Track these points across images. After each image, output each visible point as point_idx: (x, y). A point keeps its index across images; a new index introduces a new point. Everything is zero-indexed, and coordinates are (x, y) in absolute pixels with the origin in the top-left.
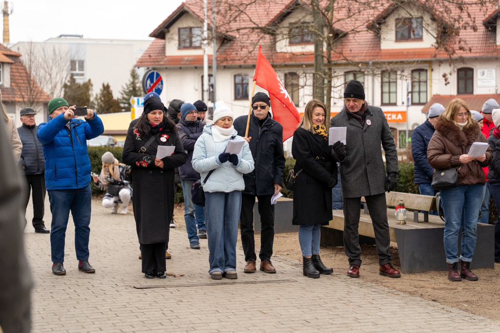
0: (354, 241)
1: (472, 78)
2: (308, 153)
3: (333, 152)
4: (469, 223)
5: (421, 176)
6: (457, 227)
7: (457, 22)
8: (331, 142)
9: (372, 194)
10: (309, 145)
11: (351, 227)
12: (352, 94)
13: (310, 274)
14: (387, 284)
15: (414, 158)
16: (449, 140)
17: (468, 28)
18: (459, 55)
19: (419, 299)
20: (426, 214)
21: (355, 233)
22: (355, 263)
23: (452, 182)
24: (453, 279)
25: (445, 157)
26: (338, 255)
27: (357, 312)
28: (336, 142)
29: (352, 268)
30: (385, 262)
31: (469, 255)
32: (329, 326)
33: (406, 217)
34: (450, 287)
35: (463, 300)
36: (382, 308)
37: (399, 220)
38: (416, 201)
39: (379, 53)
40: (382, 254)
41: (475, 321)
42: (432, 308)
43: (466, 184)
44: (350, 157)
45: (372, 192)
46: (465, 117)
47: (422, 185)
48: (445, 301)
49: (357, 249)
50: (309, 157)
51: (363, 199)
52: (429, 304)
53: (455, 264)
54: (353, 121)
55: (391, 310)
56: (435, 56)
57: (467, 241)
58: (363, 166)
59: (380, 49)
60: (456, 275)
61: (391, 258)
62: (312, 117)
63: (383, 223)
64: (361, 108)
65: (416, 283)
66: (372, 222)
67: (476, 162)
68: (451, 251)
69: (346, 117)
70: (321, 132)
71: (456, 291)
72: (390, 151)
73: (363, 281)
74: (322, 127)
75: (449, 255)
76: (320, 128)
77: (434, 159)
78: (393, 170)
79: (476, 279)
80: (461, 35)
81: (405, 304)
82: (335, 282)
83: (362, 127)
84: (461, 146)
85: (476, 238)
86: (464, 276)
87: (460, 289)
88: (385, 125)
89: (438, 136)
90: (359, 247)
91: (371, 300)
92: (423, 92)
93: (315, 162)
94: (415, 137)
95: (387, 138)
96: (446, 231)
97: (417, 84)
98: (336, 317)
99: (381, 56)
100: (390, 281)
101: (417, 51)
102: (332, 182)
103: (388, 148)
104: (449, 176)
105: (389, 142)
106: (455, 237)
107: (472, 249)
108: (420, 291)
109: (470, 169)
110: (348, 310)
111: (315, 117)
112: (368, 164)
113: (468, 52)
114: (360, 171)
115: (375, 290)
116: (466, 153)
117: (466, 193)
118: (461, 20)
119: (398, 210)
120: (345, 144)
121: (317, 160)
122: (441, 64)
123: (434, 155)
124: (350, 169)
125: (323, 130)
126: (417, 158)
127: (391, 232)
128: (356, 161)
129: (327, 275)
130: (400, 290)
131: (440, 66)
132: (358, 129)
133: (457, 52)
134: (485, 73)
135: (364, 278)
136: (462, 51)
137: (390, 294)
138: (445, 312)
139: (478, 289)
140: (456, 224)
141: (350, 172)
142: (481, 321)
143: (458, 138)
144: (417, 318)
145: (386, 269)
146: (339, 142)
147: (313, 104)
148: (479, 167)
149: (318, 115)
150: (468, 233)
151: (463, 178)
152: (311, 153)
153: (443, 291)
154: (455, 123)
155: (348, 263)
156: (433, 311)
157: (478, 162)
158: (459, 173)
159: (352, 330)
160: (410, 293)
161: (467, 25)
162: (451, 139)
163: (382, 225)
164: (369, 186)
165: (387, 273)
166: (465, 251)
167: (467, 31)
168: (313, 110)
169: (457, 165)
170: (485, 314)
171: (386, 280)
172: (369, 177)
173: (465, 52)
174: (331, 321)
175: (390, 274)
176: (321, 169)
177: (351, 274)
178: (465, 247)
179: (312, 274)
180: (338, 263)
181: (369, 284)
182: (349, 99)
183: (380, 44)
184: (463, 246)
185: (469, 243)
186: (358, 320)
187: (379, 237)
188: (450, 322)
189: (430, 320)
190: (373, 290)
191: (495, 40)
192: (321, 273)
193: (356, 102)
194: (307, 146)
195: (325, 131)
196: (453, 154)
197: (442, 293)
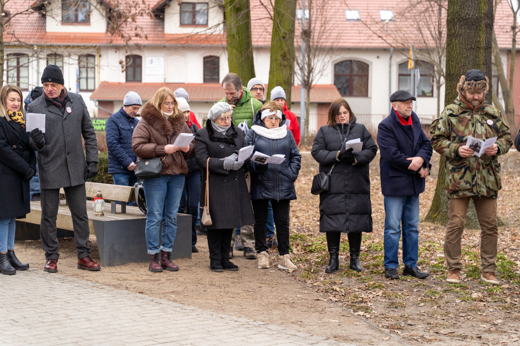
0: (51, 235)
1: (140, 66)
2: (4, 141)
3: (31, 140)
4: (170, 213)
5: (116, 166)
6: (160, 218)
7: (133, 8)
8: (29, 129)
9: (73, 185)
10: (5, 132)
11: (49, 219)
12: (50, 78)
13: (5, 271)
14: (88, 278)
15: (108, 147)
16: (155, 129)
17: (145, 15)
18: (135, 42)
19: (125, 292)
20: (124, 204)
21: (53, 225)
22: (52, 258)
23: (157, 172)
24: (154, 271)
25: (150, 146)
26: (28, 250)
27: (65, 308)
28: (34, 129)
29: (49, 263)
30: (84, 255)
31: (170, 246)
32: (39, 325)
33: (104, 208)
34: (153, 278)
35: (169, 291)
36: (91, 303)
37: (97, 211)
38: (114, 192)
39: (44, 35)
40: (80, 247)
41: (186, 311)
42: (142, 301)
43: (169, 175)
44: (49, 146)
45: (72, 183)
46: (171, 107)
47: (116, 175)
48: (151, 293)
49: (55, 243)
50: (5, 146)
51: (62, 191)
52: (137, 297)
53: (156, 255)
54: (53, 108)
55: (101, 305)
56: (111, 42)
57: (167, 230)
58: (64, 156)
59: (45, 32)
60: (157, 267)
61: (90, 251)
62: (6, 103)
63: (83, 215)
64: (61, 95)
65: (118, 276)
66: (71, 215)
67: (180, 152)
68: (153, 242)
69: (45, 104)
70: (18, 119)
71: (160, 282)
72: (91, 139)
73: (63, 276)
74: (18, 114)
75: (151, 246)
76: (17, 115)
77: (139, 148)
78: (93, 159)
79: (177, 270)
80: (139, 22)
81: (113, 298)
82: (34, 278)
83: (61, 115)
84: (167, 135)
85: (176, 227)
86: (165, 267)
87: (163, 280)
88: (86, 113)
89: (144, 125)
90: (57, 240)
91: (77, 296)
92: (91, 78)
93: (12, 151)
94: (109, 125)
95: (87, 126)
96: (148, 222)
97: (84, 70)
98: (45, 314)
99: (47, 39)
100: (91, 275)
101: (83, 35)
102: (31, 173)
103: (88, 136)
104: (153, 166)
105: (89, 130)
106: (157, 227)
107: (172, 239)
108: (124, 284)
109: (174, 159)
110: (56, 306)
111: (10, 103)
112: (68, 154)
113: (144, 39)
114: (60, 161)
115: (78, 284)
116: (171, 143)
117: (168, 183)
118: (138, 6)
119: (96, 201)
120: (44, 131)
121: (14, 149)
122: (117, 50)
123: (139, 144)
124: (49, 159)
125: (19, 117)
126: (112, 147)
127: (90, 224)
128: (55, 150)
129: (22, 272)
130: (104, 284)
131: (116, 52)
132: (58, 116)
133: (133, 38)
134: (153, 61)
135: (63, 273)
136: (138, 38)
137: (95, 288)
138: (155, 304)
139: (181, 279)
140: (158, 214)
141: (50, 162)
142: (192, 311)
143: (164, 127)
144: (129, 311)
145: (85, 262)
146: (37, 130)
147: (7, 89)
148: (183, 158)
149: (13, 100)
150: (169, 223)
151: (167, 168)
152: (8, 142)
153: (147, 283)
154: (162, 112)
155: (45, 257)
156: (143, 304)
157: (182, 152)
158: (163, 163)
159: (66, 327)
160: (115, 286)
161: (143, 12)
162: (157, 128)
163: (82, 217)
164: (69, 176)
165: (86, 266)
166: (166, 241)
167: (144, 17)
168: (7, 95)
169: (161, 155)
170: (194, 304)
171: (87, 274)
172: (69, 167)
173: (141, 39)
174: (40, 320)
175: (89, 267)
176: (18, 158)
177: (49, 269)
178: (166, 237)
179: (7, 270)
180: (31, 257)
181: (71, 279)
182: (47, 83)
183: (45, 26)
184: (164, 236)
185: (170, 233)
186: (70, 317)
187: (78, 229)
188: (163, 314)
189: (142, 313)
190: (76, 285)
191: (163, 28)
192: (16, 269)
193: (54, 86)
194: (3, 134)
195: (22, 118)
196: (158, 144)
197: (146, 286)
